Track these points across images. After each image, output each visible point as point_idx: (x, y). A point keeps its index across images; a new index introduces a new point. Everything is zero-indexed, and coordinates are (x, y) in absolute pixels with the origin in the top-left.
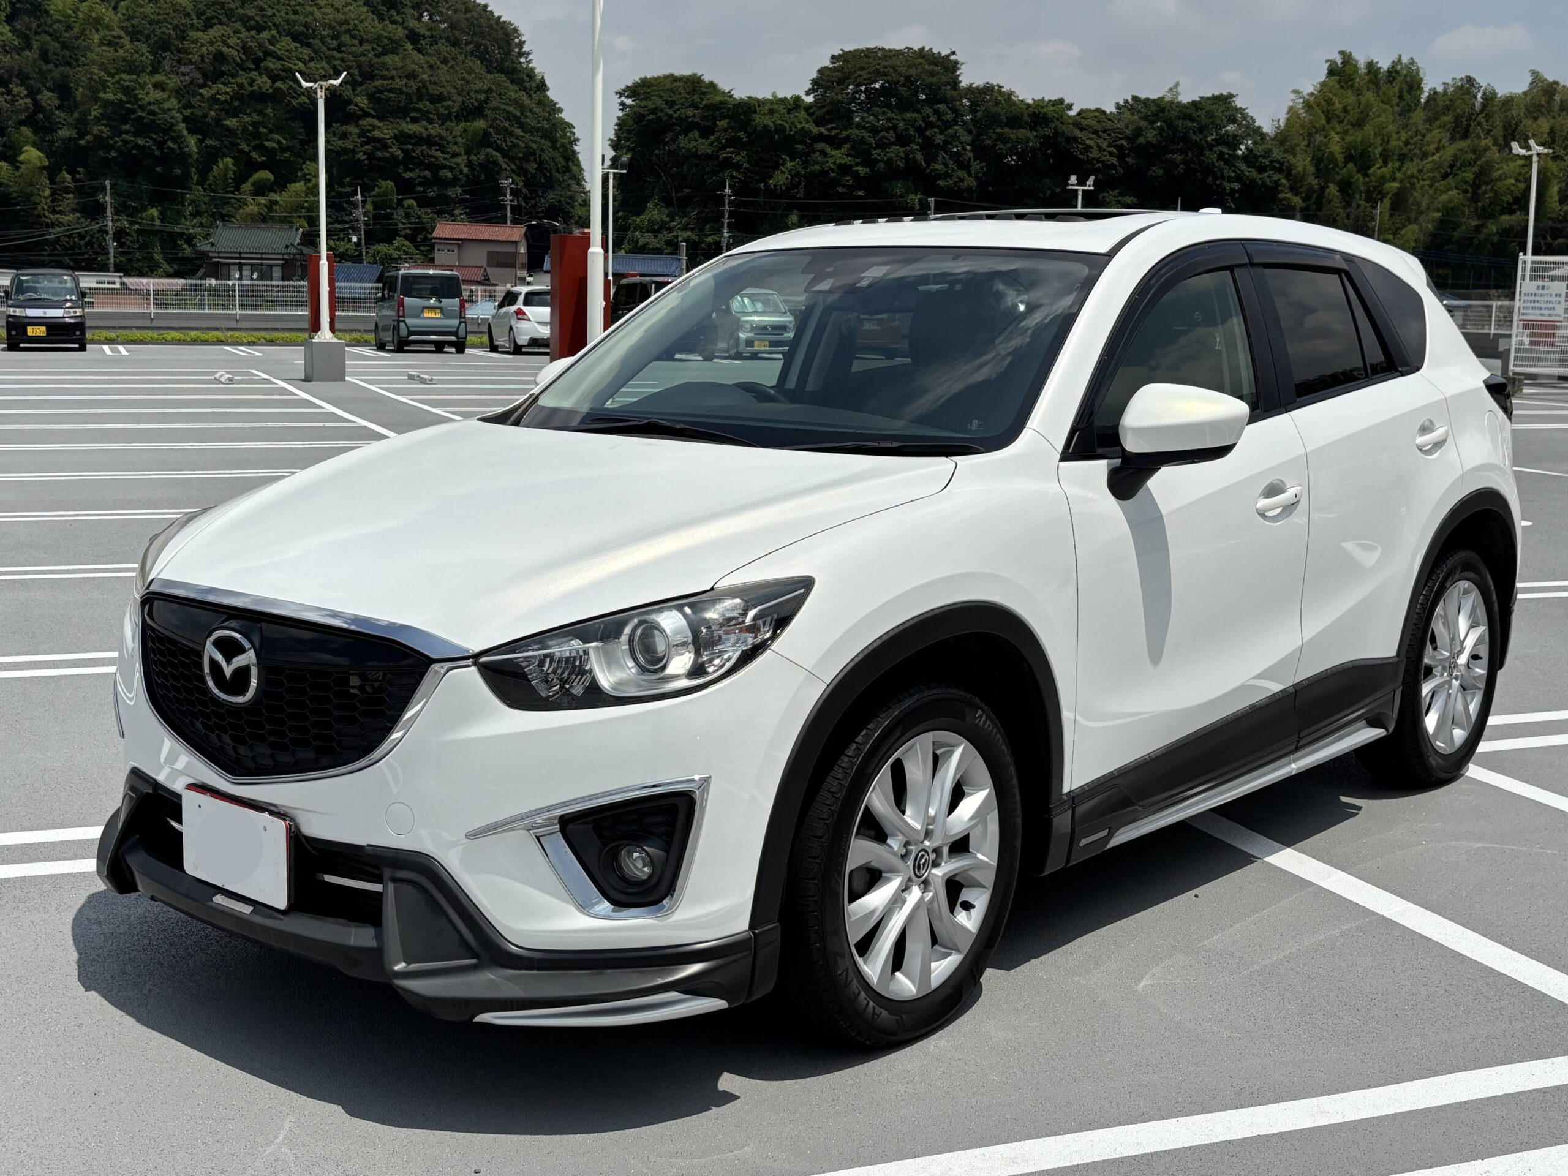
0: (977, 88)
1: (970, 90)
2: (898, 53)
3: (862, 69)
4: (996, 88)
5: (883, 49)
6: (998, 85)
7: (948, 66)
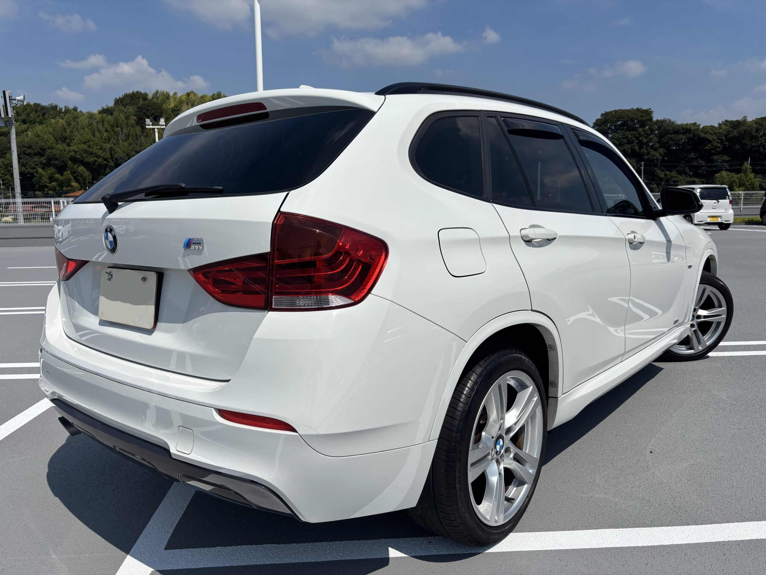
0: (661, 120)
1: (658, 121)
2: (628, 111)
3: (614, 117)
4: (668, 120)
5: (622, 110)
6: (669, 119)
7: (648, 113)
